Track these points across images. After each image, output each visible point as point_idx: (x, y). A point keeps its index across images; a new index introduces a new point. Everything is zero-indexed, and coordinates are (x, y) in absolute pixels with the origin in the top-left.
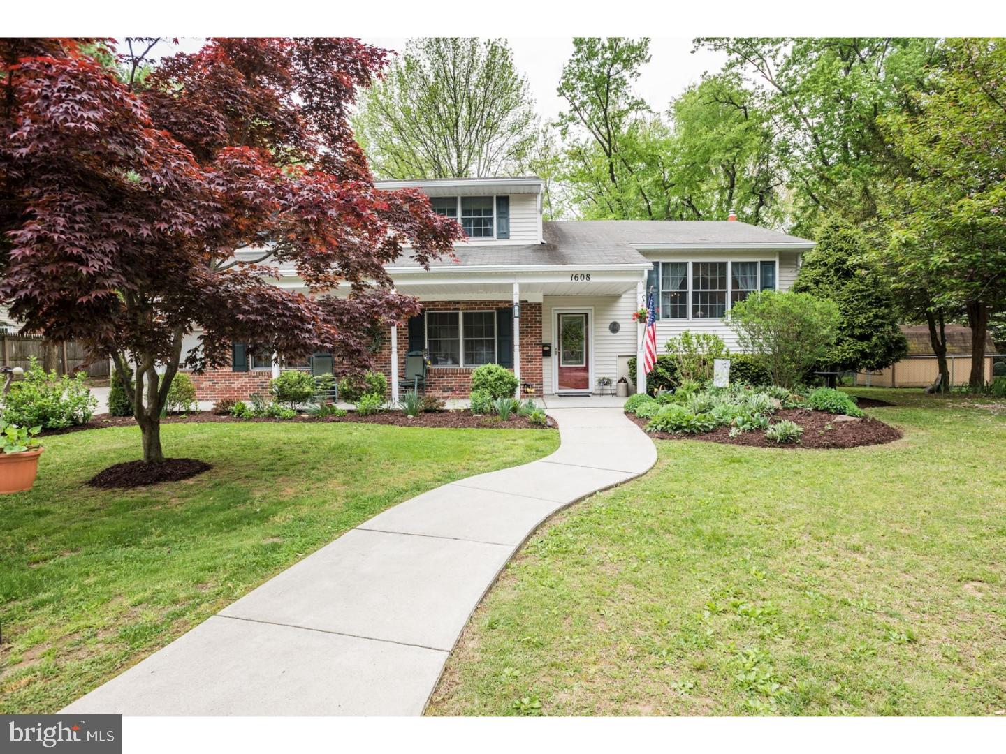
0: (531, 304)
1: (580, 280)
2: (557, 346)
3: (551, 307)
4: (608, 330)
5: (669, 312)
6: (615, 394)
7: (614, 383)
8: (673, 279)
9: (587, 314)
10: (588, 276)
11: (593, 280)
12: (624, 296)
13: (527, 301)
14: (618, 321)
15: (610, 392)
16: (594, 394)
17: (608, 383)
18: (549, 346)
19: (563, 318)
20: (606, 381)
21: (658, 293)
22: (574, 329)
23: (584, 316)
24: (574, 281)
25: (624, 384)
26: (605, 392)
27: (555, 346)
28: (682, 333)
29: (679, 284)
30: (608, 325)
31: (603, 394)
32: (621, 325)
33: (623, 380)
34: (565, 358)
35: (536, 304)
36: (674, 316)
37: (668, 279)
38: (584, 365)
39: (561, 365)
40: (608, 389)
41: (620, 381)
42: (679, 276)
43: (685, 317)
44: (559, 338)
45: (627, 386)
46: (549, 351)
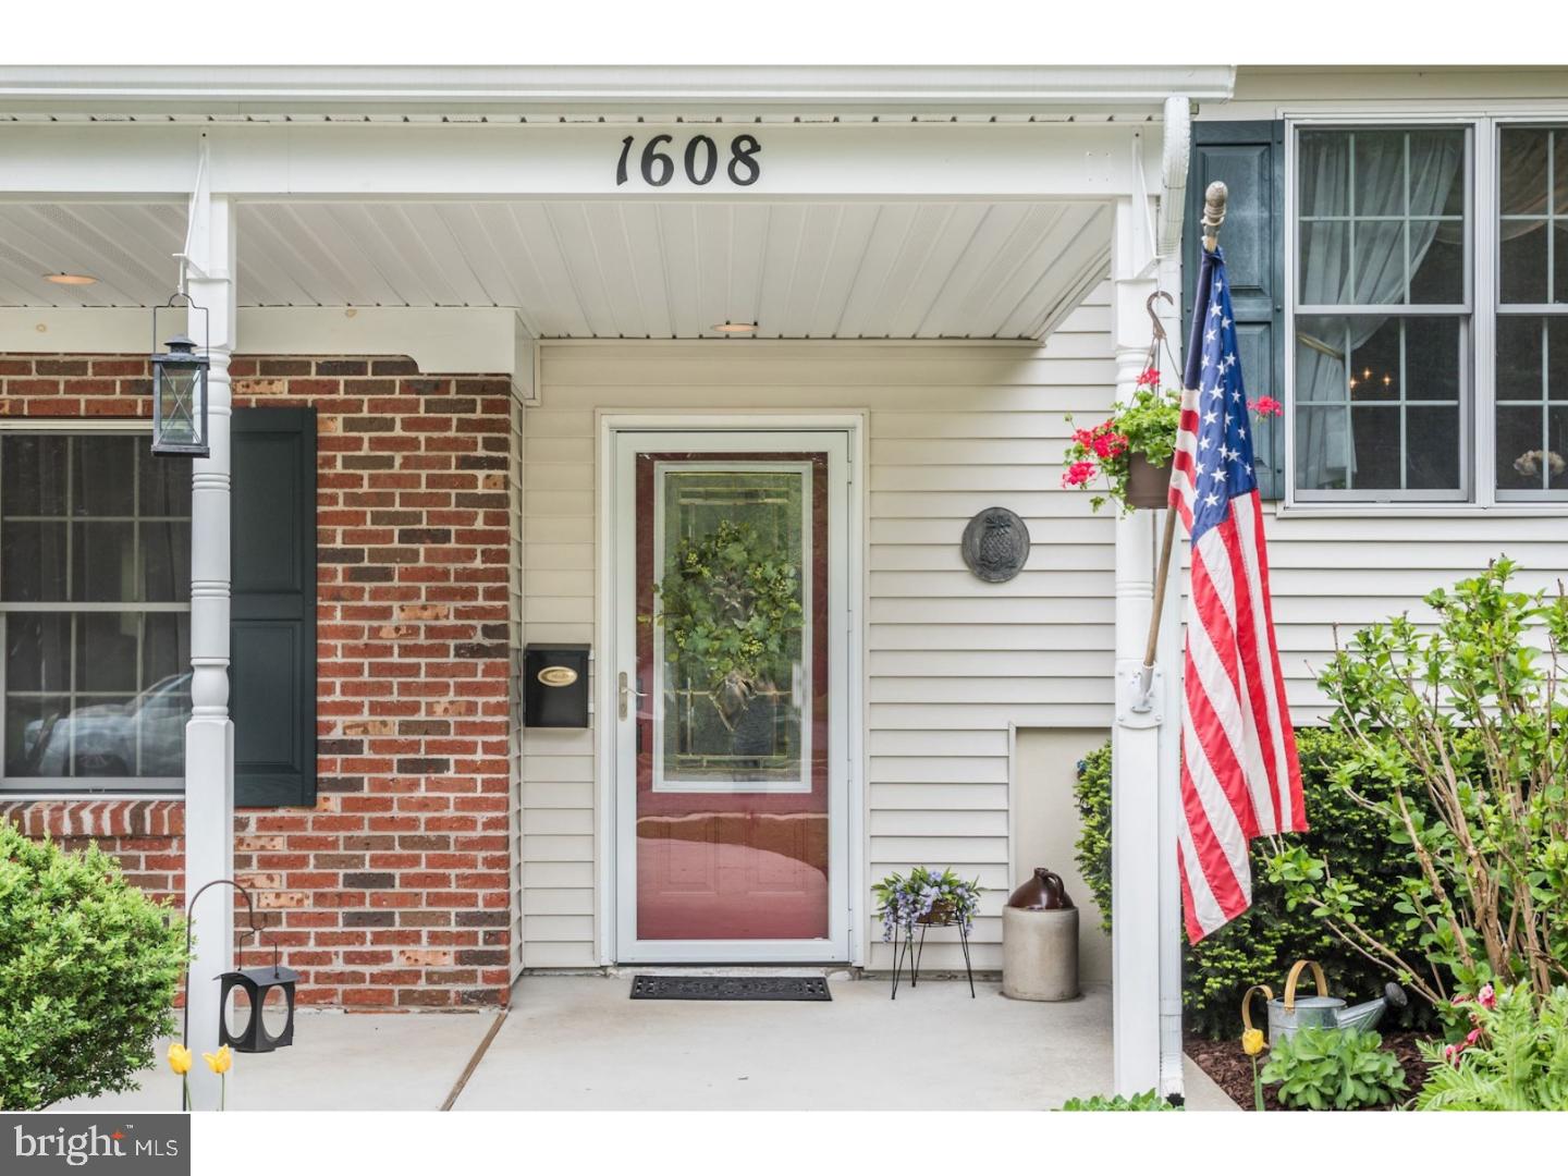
0: (438, 384)
1: (680, 183)
2: (628, 662)
3: (594, 412)
4: (953, 559)
5: (1343, 449)
6: (994, 976)
7: (990, 904)
8: (1369, 235)
9: (820, 461)
10: (746, 151)
11: (779, 178)
12: (1053, 346)
13: (409, 366)
14: (1019, 507)
15: (955, 961)
16: (860, 973)
17: (950, 907)
18: (578, 657)
19: (671, 479)
20: (931, 894)
21: (1271, 325)
22: (735, 553)
23: (806, 468)
24: (636, 183)
25: (1055, 918)
26: (929, 961)
27: (613, 659)
28: (1448, 585)
29: (1409, 270)
30: (955, 533)
31: (915, 977)
32: (1036, 533)
33: (1043, 890)
34: (681, 741)
35: (469, 384)
36: (1374, 471)
37: (1336, 239)
38: (804, 785)
39: (661, 784)
40: (945, 949)
41: (1023, 899)
42: (1412, 216)
43: (1453, 483)
44: (644, 607)
45: (1074, 927)
46: (580, 691)
